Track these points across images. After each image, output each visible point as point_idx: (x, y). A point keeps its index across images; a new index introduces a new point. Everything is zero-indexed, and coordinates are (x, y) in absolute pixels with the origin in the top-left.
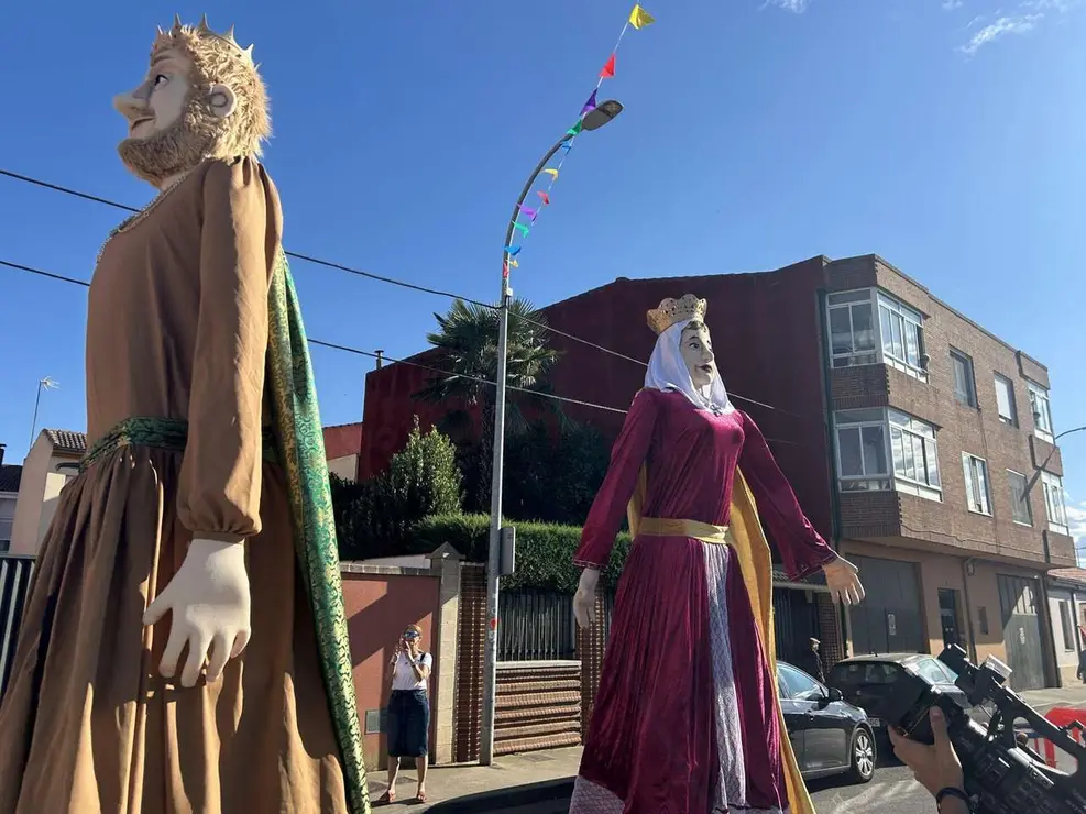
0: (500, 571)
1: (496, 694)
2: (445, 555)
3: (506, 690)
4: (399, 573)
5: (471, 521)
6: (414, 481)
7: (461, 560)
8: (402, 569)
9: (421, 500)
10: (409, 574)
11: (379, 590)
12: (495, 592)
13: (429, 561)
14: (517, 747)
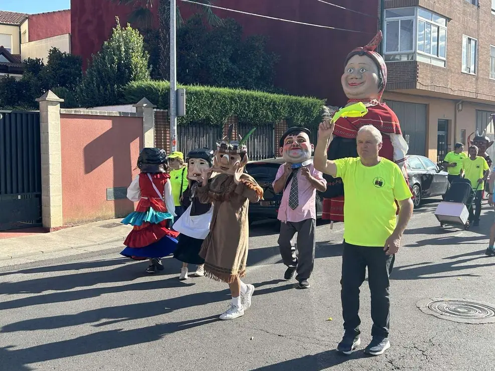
0: (177, 114)
2: (145, 105)
4: (118, 115)
5: (159, 85)
6: (120, 59)
7: (154, 108)
8: (120, 112)
9: (125, 72)
10: (124, 116)
11: (107, 125)
12: (174, 126)
13: (135, 108)
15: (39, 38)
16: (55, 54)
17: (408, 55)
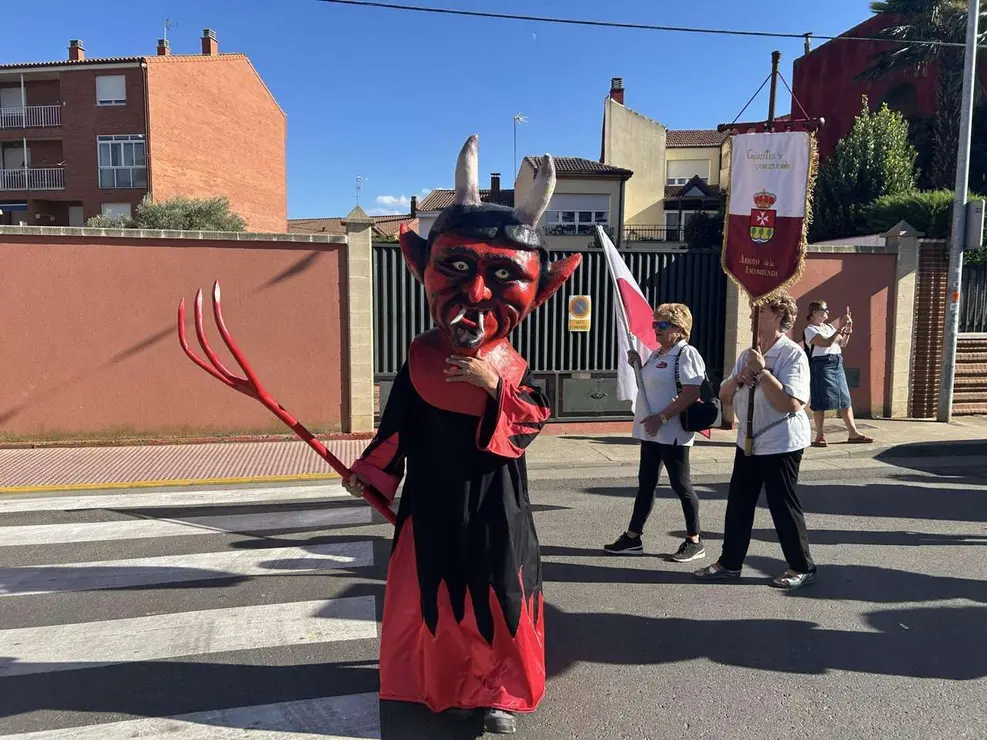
0: (965, 247)
1: (957, 362)
2: (902, 233)
3: (967, 359)
4: (853, 251)
5: (931, 198)
6: (864, 163)
7: (919, 238)
8: (857, 247)
9: (871, 181)
10: (864, 253)
11: (835, 267)
12: (958, 266)
13: (884, 240)
14: (977, 410)
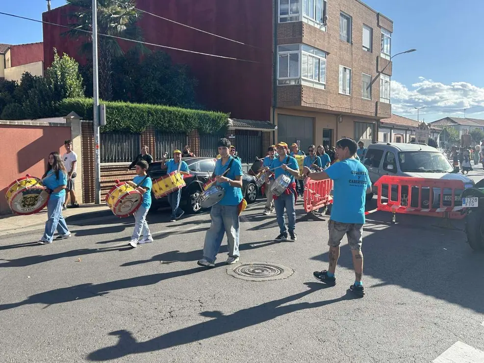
0: (99, 124)
1: (101, 176)
2: (72, 117)
4: (48, 125)
5: (84, 101)
7: (80, 120)
8: (50, 123)
10: (54, 126)
11: (39, 133)
12: (97, 133)
13: (65, 120)
15: (19, 64)
16: (27, 77)
17: (295, 80)
